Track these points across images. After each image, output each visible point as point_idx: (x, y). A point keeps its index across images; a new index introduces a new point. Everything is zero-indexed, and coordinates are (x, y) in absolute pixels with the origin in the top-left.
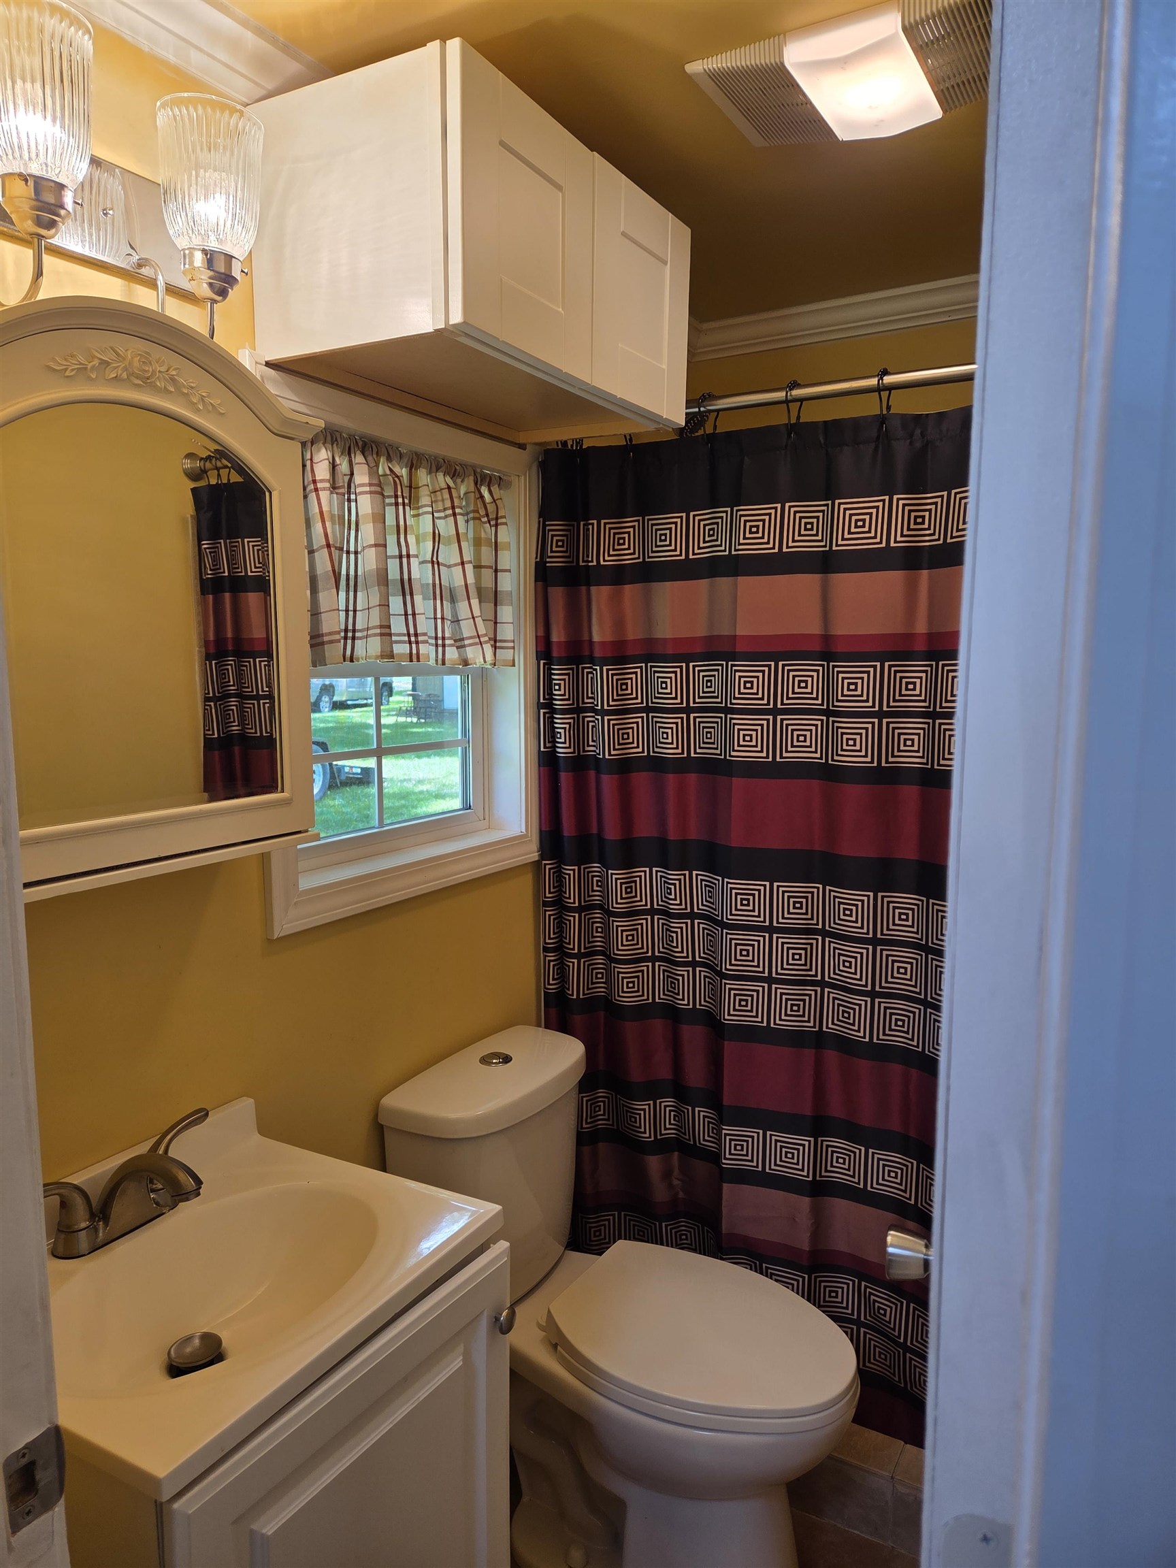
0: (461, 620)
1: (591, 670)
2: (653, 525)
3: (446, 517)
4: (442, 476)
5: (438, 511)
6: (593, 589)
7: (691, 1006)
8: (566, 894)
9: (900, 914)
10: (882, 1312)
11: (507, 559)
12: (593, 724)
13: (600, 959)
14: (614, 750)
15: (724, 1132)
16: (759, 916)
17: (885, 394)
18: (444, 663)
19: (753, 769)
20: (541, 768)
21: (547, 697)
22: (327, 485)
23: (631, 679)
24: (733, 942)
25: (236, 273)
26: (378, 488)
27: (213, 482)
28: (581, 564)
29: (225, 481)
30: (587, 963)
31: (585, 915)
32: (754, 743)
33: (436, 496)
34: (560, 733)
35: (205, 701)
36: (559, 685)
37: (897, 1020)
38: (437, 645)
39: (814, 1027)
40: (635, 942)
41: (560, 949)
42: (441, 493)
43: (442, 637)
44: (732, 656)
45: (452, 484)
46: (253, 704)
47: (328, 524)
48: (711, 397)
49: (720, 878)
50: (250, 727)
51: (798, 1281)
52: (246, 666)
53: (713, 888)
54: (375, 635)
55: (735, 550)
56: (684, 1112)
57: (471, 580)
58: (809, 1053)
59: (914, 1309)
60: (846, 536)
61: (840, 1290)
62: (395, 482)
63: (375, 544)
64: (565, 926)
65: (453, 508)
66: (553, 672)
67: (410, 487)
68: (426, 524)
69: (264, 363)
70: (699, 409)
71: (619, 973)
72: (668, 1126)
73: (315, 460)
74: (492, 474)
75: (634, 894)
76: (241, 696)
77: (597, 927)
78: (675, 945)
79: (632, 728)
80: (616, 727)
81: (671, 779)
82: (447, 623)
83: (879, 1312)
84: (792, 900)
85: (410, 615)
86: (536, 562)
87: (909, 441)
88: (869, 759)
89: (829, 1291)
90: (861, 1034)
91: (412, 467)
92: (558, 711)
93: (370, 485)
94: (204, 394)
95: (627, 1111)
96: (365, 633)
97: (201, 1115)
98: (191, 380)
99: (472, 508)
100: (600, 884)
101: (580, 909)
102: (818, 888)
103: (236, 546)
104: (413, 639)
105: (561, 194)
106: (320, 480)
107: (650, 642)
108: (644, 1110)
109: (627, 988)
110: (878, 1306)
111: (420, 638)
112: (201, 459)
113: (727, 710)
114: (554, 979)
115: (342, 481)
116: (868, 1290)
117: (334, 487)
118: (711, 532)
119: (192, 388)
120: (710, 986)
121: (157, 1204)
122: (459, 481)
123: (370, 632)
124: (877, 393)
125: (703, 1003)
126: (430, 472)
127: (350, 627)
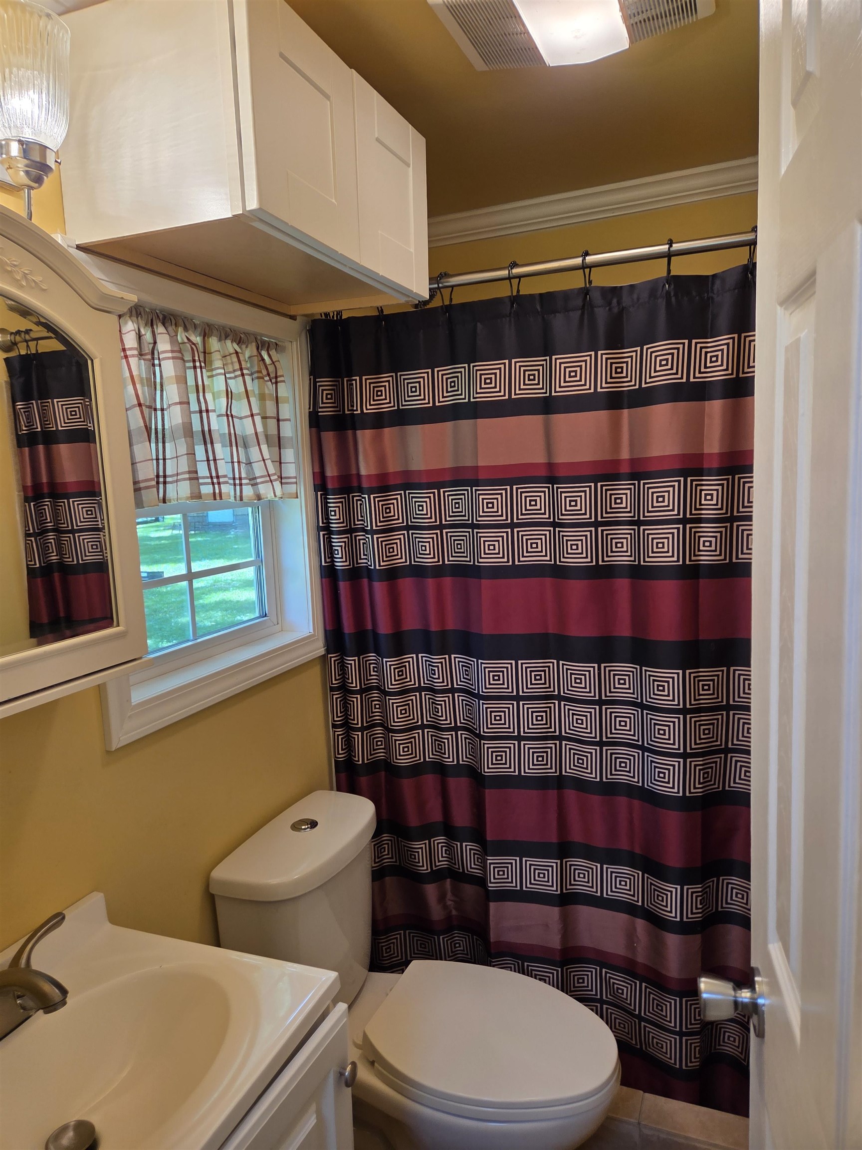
0: (253, 463)
1: (360, 498)
2: (404, 379)
3: (236, 377)
4: (231, 343)
5: (229, 373)
6: (359, 433)
7: (455, 763)
8: (349, 680)
9: (619, 679)
10: (620, 991)
11: (286, 411)
12: (364, 541)
13: (379, 730)
14: (383, 562)
15: (489, 861)
16: (508, 688)
17: (587, 271)
18: (241, 499)
19: (497, 572)
20: (324, 579)
21: (325, 521)
22: (136, 352)
23: (393, 504)
24: (489, 710)
25: (51, 162)
26: (178, 354)
27: (23, 352)
28: (347, 412)
29: (34, 352)
30: (368, 735)
31: (365, 696)
32: (497, 551)
33: (226, 360)
34: (337, 550)
35: (26, 537)
36: (335, 511)
37: (620, 762)
38: (235, 485)
39: (556, 772)
40: (408, 714)
41: (346, 725)
42: (231, 357)
43: (239, 477)
44: (475, 483)
45: (239, 350)
46: (69, 537)
47: (138, 386)
48: (446, 275)
49: (475, 660)
50: (67, 556)
51: (553, 974)
52: (61, 506)
53: (469, 668)
54: (184, 479)
55: (474, 398)
56: (454, 847)
57: (260, 429)
58: (553, 794)
59: (646, 987)
60: (563, 384)
61: (586, 977)
62: (192, 349)
63: (180, 402)
64: (349, 706)
65: (241, 369)
66: (329, 501)
67: (205, 352)
68: (219, 383)
69: (76, 247)
70: (438, 285)
71: (396, 740)
72: (441, 859)
73: (124, 331)
74: (270, 341)
75: (404, 676)
76: (57, 530)
77: (375, 705)
78: (440, 714)
79: (396, 543)
80: (384, 543)
81: (430, 582)
82: (243, 466)
83: (617, 992)
84: (533, 674)
85: (212, 460)
86: (310, 412)
87: (608, 308)
88: (589, 560)
89: (578, 978)
90: (594, 776)
91: (205, 336)
92: (334, 533)
93: (172, 351)
94: (26, 272)
95: (407, 850)
96: (175, 478)
97: (58, 919)
98: (14, 259)
99: (256, 369)
100: (375, 669)
101: (362, 691)
102: (553, 663)
103: (47, 406)
104: (215, 480)
105: (329, 102)
106: (129, 348)
107: (407, 473)
108: (422, 848)
109: (403, 752)
110: (617, 987)
111: (221, 480)
112: (12, 333)
113: (473, 526)
114: (342, 750)
115: (147, 349)
116: (608, 975)
117: (141, 355)
118: (453, 384)
119: (15, 266)
120: (470, 745)
121: (24, 1008)
122: (244, 347)
123: (179, 477)
124: (582, 270)
125: (465, 759)
126: (220, 340)
127: (161, 473)
